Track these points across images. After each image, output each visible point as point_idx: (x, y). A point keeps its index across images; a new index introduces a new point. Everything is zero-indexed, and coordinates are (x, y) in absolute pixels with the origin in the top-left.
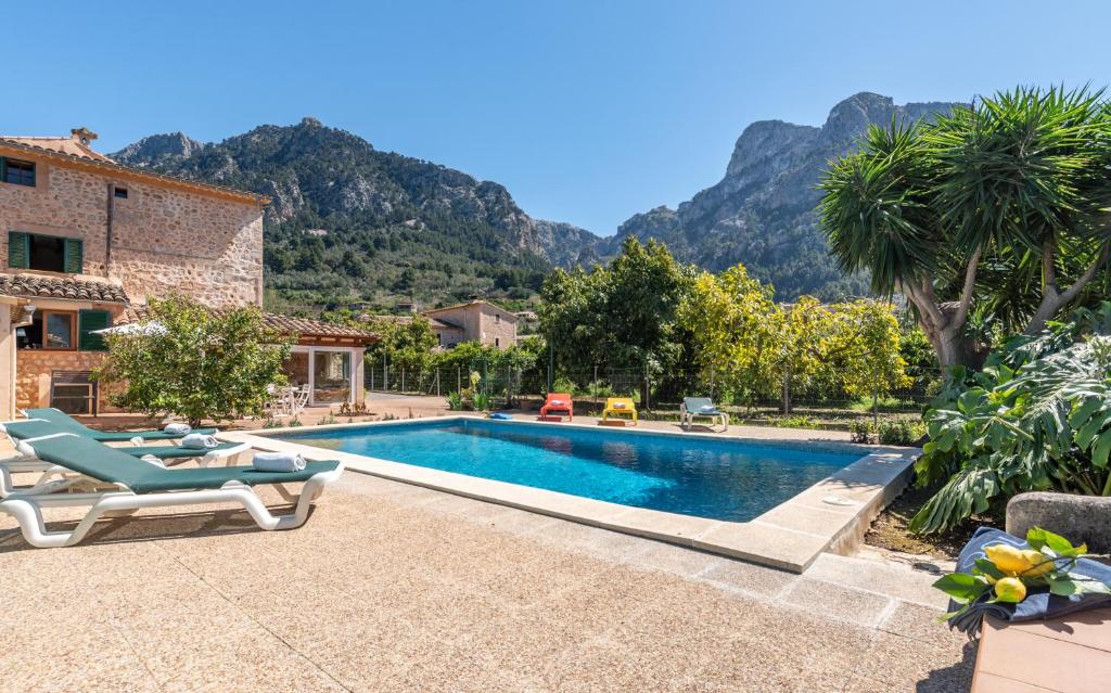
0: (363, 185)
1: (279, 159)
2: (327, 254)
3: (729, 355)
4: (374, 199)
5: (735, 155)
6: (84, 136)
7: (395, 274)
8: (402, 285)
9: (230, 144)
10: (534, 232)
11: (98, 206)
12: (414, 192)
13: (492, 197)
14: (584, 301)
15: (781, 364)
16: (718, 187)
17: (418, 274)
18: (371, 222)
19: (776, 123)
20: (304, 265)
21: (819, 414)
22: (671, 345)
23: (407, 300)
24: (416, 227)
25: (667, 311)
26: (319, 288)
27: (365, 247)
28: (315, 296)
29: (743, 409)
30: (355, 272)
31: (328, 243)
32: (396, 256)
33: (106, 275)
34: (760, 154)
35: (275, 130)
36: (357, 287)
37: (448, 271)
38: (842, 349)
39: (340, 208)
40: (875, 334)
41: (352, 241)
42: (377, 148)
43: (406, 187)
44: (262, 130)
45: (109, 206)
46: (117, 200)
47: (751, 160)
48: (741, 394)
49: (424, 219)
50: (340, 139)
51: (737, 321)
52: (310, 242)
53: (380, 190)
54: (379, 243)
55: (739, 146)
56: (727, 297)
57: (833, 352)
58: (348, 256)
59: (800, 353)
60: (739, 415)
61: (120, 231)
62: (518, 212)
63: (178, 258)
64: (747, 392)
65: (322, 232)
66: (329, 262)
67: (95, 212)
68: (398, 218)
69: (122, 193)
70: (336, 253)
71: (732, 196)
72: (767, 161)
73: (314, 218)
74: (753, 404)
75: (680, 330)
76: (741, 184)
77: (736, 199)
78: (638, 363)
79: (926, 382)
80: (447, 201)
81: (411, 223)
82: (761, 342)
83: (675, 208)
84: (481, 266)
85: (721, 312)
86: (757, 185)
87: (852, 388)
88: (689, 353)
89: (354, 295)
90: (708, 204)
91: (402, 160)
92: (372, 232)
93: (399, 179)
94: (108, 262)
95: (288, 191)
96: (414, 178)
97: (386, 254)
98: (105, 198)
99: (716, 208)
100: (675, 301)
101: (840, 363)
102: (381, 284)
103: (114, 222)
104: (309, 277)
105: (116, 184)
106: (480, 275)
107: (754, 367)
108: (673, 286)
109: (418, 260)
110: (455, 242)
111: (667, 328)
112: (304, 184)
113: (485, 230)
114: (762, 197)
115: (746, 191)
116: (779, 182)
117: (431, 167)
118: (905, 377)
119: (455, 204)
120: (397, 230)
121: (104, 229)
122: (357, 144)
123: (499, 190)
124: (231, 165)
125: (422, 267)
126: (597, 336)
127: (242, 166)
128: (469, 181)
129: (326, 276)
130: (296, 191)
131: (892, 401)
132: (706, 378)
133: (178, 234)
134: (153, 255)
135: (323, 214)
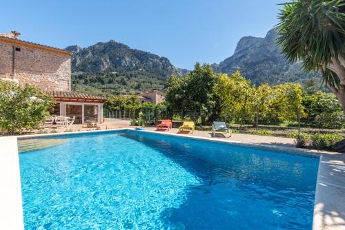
0: (127, 59)
1: (104, 52)
2: (117, 79)
3: (233, 105)
4: (130, 63)
5: (237, 47)
6: (16, 34)
7: (136, 84)
8: (138, 87)
9: (90, 48)
10: (176, 72)
11: (9, 54)
12: (142, 60)
13: (164, 61)
14: (179, 85)
15: (254, 108)
16: (232, 57)
17: (142, 84)
18: (129, 69)
19: (250, 37)
20: (110, 82)
21: (269, 128)
22: (212, 102)
23: (139, 92)
24: (142, 71)
25: (209, 88)
26: (114, 88)
27: (128, 77)
28: (113, 91)
29: (239, 125)
30: (124, 84)
31: (117, 76)
32: (136, 79)
33: (12, 78)
34: (245, 47)
35: (103, 44)
36: (125, 88)
37: (151, 83)
38: (277, 103)
39: (120, 65)
40: (292, 97)
41: (124, 75)
42: (131, 48)
43: (139, 59)
44: (99, 44)
45: (13, 54)
46: (16, 52)
47: (242, 48)
48: (238, 120)
49: (144, 68)
50: (120, 45)
51: (236, 91)
52: (112, 75)
53: (132, 60)
54: (131, 76)
55: (238, 44)
56: (233, 82)
57: (273, 104)
58: (122, 79)
59: (262, 103)
60: (237, 128)
61: (18, 62)
62: (172, 66)
63: (40, 72)
64: (240, 119)
65: (116, 73)
66: (117, 81)
67: (9, 56)
68: (137, 68)
69: (18, 49)
70: (119, 79)
71: (236, 60)
72: (247, 48)
73: (113, 68)
74: (243, 124)
75: (214, 96)
76: (239, 56)
77: (237, 60)
78: (198, 108)
79: (315, 115)
80: (151, 63)
81: (141, 69)
82: (246, 99)
83: (219, 63)
84: (161, 82)
85: (230, 88)
86: (244, 56)
87: (282, 118)
88: (218, 104)
89: (124, 91)
90: (229, 62)
91: (138, 51)
92: (129, 72)
93: (137, 57)
94: (13, 73)
95: (106, 61)
96: (142, 56)
97: (134, 78)
98: (12, 51)
99: (231, 63)
100: (213, 85)
101: (277, 108)
102: (132, 87)
103: (15, 60)
104: (112, 86)
105: (16, 46)
106: (160, 84)
107: (243, 110)
108: (212, 79)
109: (143, 80)
110: (153, 75)
111: (210, 96)
112: (110, 59)
113: (162, 71)
114: (246, 59)
115: (241, 58)
116: (251, 55)
117: (146, 53)
118: (304, 114)
119: (153, 64)
120: (136, 72)
121: (11, 62)
122: (125, 47)
123: (166, 59)
124: (90, 54)
125: (144, 82)
126: (184, 98)
127: (93, 54)
128: (157, 57)
129: (116, 85)
130: (108, 61)
131: (296, 123)
132: (224, 114)
133: (39, 64)
134: (29, 71)
135: (116, 67)
